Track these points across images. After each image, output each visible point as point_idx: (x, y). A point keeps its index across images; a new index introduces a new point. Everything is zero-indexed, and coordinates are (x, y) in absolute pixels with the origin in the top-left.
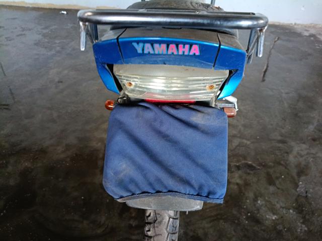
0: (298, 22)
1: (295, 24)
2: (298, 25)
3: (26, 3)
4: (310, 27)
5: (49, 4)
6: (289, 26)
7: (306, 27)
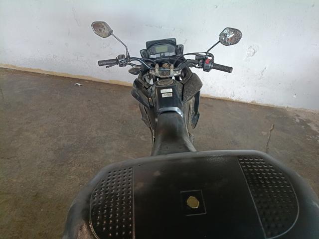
0: (290, 106)
1: (287, 107)
2: (291, 108)
3: (42, 71)
4: (300, 111)
5: (64, 73)
6: (282, 109)
7: (296, 111)
